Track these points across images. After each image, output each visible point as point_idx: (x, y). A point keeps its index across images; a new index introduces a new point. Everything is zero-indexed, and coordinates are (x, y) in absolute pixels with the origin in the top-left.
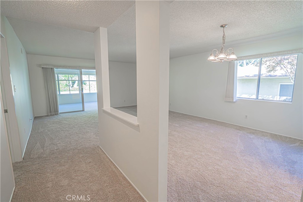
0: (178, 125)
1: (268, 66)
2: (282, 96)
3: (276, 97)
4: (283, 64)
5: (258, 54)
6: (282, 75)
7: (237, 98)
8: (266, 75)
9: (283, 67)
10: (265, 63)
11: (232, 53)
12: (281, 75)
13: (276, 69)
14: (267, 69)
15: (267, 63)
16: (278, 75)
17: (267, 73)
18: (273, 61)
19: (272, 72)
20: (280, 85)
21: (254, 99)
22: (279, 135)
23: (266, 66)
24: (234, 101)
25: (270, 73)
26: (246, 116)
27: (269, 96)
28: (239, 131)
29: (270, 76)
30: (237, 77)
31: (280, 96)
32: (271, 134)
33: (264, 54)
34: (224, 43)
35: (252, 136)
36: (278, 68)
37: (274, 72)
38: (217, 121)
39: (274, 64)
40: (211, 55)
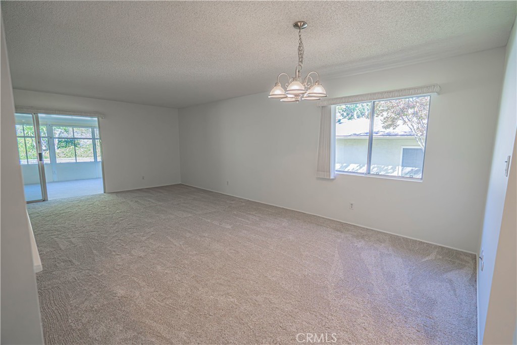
0: (230, 227)
1: (384, 119)
2: (405, 166)
3: (397, 167)
4: (406, 115)
5: (368, 94)
6: (406, 134)
7: (336, 173)
8: (382, 133)
9: (407, 120)
10: (381, 114)
11: (316, 82)
12: (403, 133)
13: (398, 123)
14: (384, 123)
15: (384, 113)
16: (400, 134)
17: (384, 130)
18: (392, 111)
19: (391, 128)
20: (402, 150)
21: (363, 173)
22: (403, 238)
23: (382, 118)
24: (332, 177)
25: (387, 131)
26: (352, 205)
27: (388, 166)
28: (339, 233)
29: (389, 135)
30: (335, 136)
31: (402, 166)
32: (391, 236)
33: (378, 93)
34: (301, 62)
35: (360, 244)
36: (400, 122)
37: (394, 129)
38: (305, 213)
39: (393, 115)
40: (276, 84)
